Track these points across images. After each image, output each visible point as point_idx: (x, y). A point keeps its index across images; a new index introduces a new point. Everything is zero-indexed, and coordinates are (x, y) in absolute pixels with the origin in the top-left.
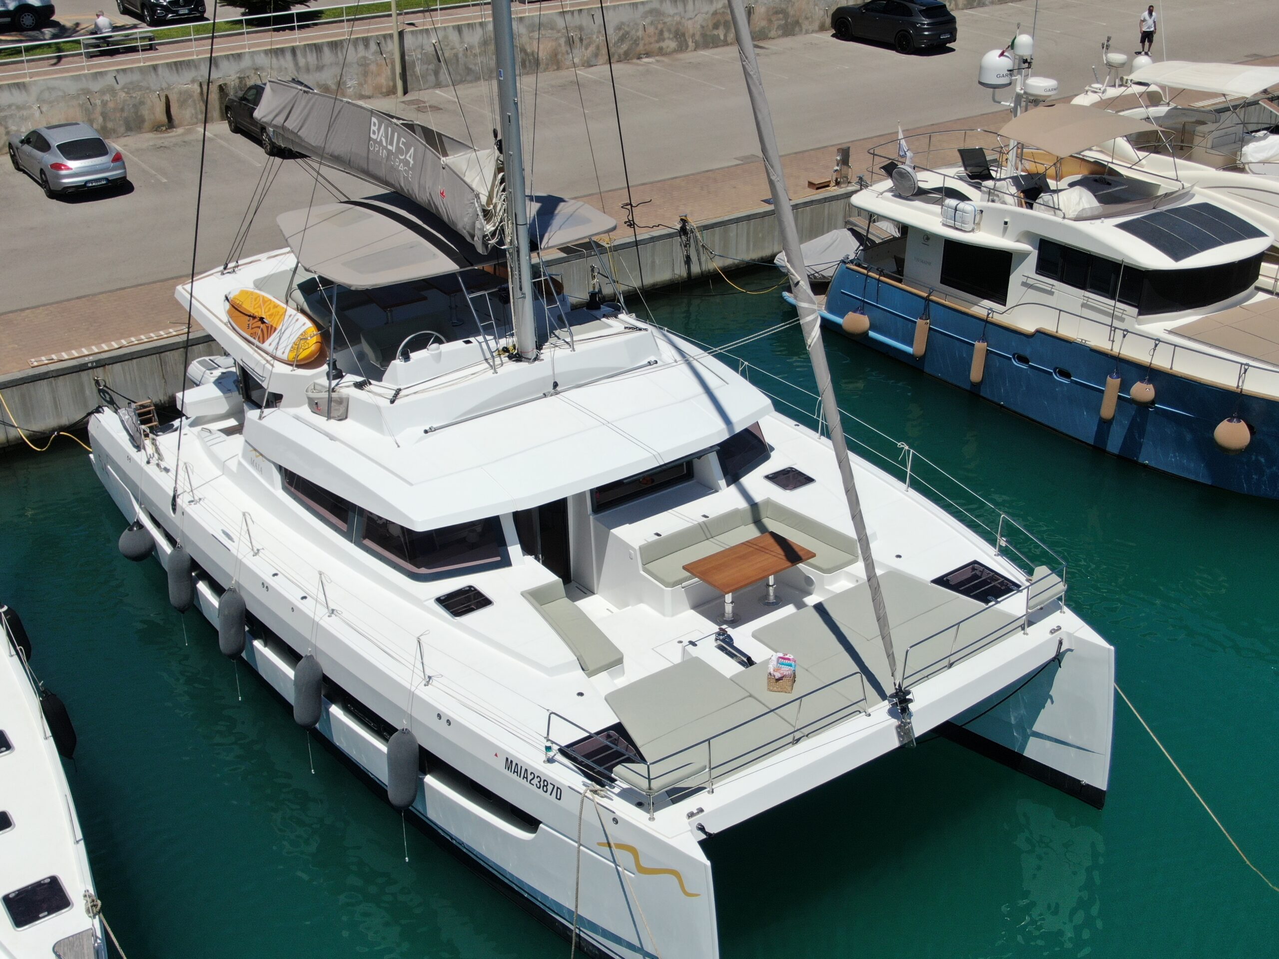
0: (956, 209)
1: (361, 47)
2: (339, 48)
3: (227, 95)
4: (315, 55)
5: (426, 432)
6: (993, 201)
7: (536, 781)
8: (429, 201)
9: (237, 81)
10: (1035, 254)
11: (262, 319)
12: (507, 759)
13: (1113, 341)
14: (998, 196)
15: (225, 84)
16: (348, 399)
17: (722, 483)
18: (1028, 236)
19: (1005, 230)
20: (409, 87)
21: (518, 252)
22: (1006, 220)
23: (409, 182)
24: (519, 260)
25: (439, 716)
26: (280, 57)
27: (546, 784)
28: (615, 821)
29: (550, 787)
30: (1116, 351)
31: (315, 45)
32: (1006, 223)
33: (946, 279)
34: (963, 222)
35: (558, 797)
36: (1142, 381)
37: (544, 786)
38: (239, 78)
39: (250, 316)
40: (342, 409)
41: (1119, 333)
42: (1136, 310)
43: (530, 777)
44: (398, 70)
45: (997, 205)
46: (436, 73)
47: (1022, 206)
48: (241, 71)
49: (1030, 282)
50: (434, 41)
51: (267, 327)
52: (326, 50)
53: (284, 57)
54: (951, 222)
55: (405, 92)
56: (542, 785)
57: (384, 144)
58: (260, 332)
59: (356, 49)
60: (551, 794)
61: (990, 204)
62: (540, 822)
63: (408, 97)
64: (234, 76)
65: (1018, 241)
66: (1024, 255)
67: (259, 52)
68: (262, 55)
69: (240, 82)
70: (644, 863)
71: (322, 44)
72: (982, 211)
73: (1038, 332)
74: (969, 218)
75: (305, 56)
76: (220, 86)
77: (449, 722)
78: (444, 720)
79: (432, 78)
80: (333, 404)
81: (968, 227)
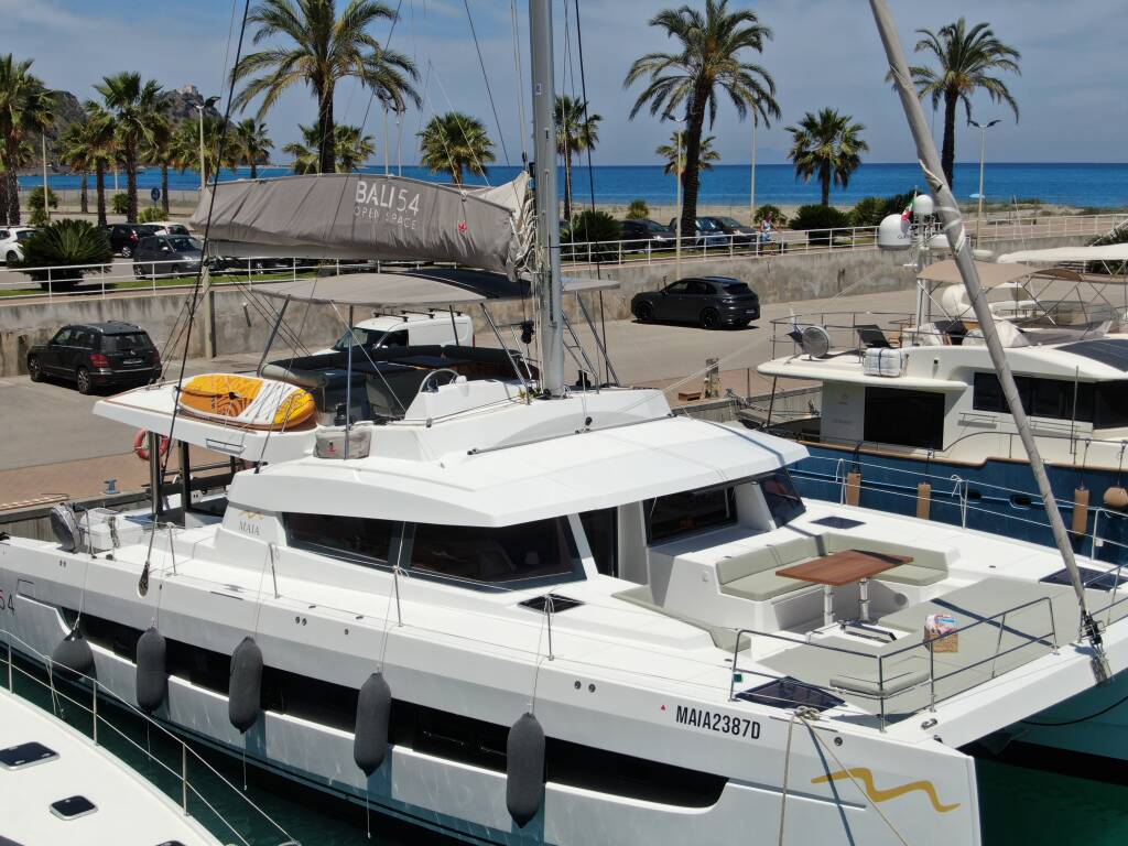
0: (880, 356)
1: (169, 305)
2: (146, 306)
3: (27, 347)
4: (121, 311)
5: (470, 453)
6: (917, 345)
7: (722, 724)
8: (442, 241)
9: (38, 333)
10: (970, 390)
11: (232, 396)
12: (679, 708)
13: (1075, 454)
14: (922, 339)
15: (26, 336)
16: (370, 434)
17: (772, 523)
18: (961, 372)
19: (935, 370)
20: (217, 351)
21: (551, 277)
22: (937, 359)
23: (412, 232)
24: (550, 286)
25: (578, 685)
26: (85, 311)
27: (736, 722)
28: (839, 741)
29: (743, 726)
30: (1079, 463)
31: (122, 300)
32: (936, 362)
33: (872, 434)
34: (890, 367)
35: (755, 735)
36: (1114, 485)
37: (735, 726)
38: (41, 330)
39: (213, 396)
40: (363, 446)
41: (1081, 444)
42: (1091, 425)
43: (713, 721)
44: (208, 331)
45: (921, 348)
46: (246, 337)
47: (948, 344)
48: (44, 323)
49: (968, 419)
50: (245, 304)
51: (240, 402)
52: (133, 306)
53: (89, 310)
54: (876, 371)
55: (214, 356)
56: (731, 725)
57: (376, 203)
58: (230, 407)
59: (164, 307)
60: (744, 735)
61: (914, 348)
62: (726, 780)
63: (216, 359)
64: (35, 329)
65: (949, 379)
66: (958, 393)
67: (63, 304)
68: (67, 308)
69: (42, 335)
70: (879, 786)
71: (129, 300)
72: (907, 356)
73: (990, 461)
74: (896, 362)
75: (110, 311)
76: (20, 337)
77: (592, 688)
78: (585, 687)
79: (241, 341)
80: (350, 443)
81: (895, 372)
